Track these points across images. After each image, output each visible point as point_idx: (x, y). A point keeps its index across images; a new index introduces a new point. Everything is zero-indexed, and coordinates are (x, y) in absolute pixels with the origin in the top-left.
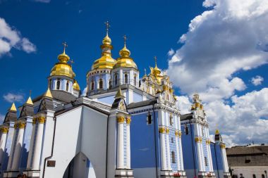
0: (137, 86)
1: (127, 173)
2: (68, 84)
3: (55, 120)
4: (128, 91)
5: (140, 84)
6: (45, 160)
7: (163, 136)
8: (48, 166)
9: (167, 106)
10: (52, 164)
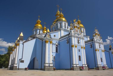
0: (66, 28)
1: (49, 65)
2: (40, 32)
3: (23, 45)
4: (61, 31)
5: (68, 28)
6: (19, 60)
7: (74, 49)
8: (21, 62)
9: (76, 35)
10: (22, 62)
